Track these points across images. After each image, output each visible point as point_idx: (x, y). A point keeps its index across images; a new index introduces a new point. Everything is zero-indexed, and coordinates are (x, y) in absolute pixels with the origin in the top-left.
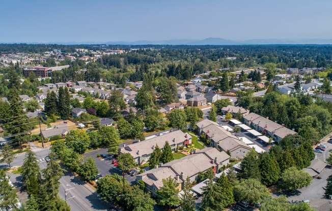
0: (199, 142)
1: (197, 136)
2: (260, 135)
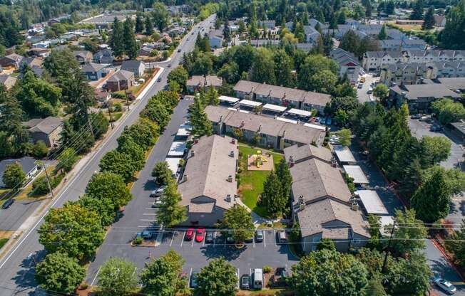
2: (287, 110)
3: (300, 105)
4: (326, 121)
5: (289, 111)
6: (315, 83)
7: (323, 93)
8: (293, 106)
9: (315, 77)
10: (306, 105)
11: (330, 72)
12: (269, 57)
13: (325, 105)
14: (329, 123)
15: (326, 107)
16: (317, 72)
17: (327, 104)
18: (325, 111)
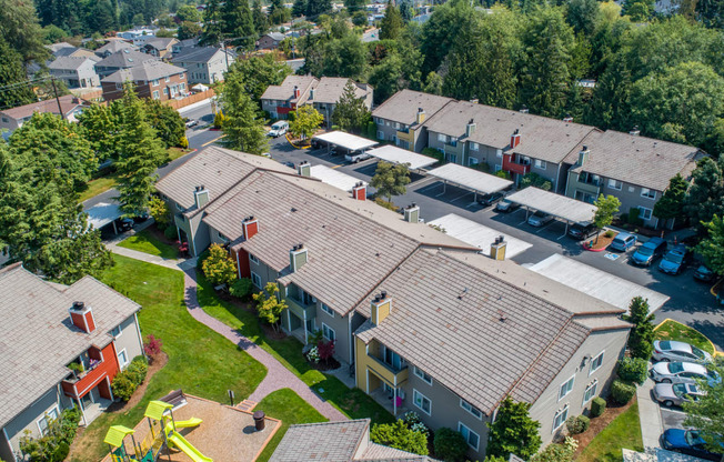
0: (198, 314)
1: (173, 264)
2: (509, 189)
3: (562, 179)
4: (660, 252)
5: (516, 197)
6: (643, 104)
7: (669, 139)
8: (538, 180)
9: (648, 84)
10: (588, 178)
11: (708, 71)
12: (510, 30)
13: (664, 186)
14: (670, 265)
15: (669, 194)
16: (656, 68)
17: (675, 182)
18: (658, 210)
